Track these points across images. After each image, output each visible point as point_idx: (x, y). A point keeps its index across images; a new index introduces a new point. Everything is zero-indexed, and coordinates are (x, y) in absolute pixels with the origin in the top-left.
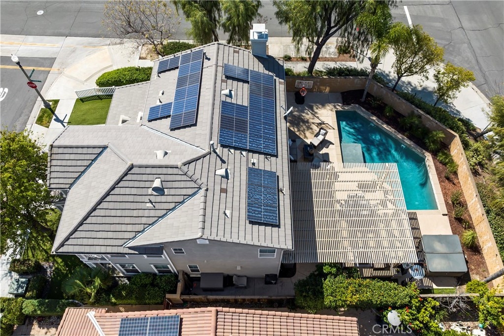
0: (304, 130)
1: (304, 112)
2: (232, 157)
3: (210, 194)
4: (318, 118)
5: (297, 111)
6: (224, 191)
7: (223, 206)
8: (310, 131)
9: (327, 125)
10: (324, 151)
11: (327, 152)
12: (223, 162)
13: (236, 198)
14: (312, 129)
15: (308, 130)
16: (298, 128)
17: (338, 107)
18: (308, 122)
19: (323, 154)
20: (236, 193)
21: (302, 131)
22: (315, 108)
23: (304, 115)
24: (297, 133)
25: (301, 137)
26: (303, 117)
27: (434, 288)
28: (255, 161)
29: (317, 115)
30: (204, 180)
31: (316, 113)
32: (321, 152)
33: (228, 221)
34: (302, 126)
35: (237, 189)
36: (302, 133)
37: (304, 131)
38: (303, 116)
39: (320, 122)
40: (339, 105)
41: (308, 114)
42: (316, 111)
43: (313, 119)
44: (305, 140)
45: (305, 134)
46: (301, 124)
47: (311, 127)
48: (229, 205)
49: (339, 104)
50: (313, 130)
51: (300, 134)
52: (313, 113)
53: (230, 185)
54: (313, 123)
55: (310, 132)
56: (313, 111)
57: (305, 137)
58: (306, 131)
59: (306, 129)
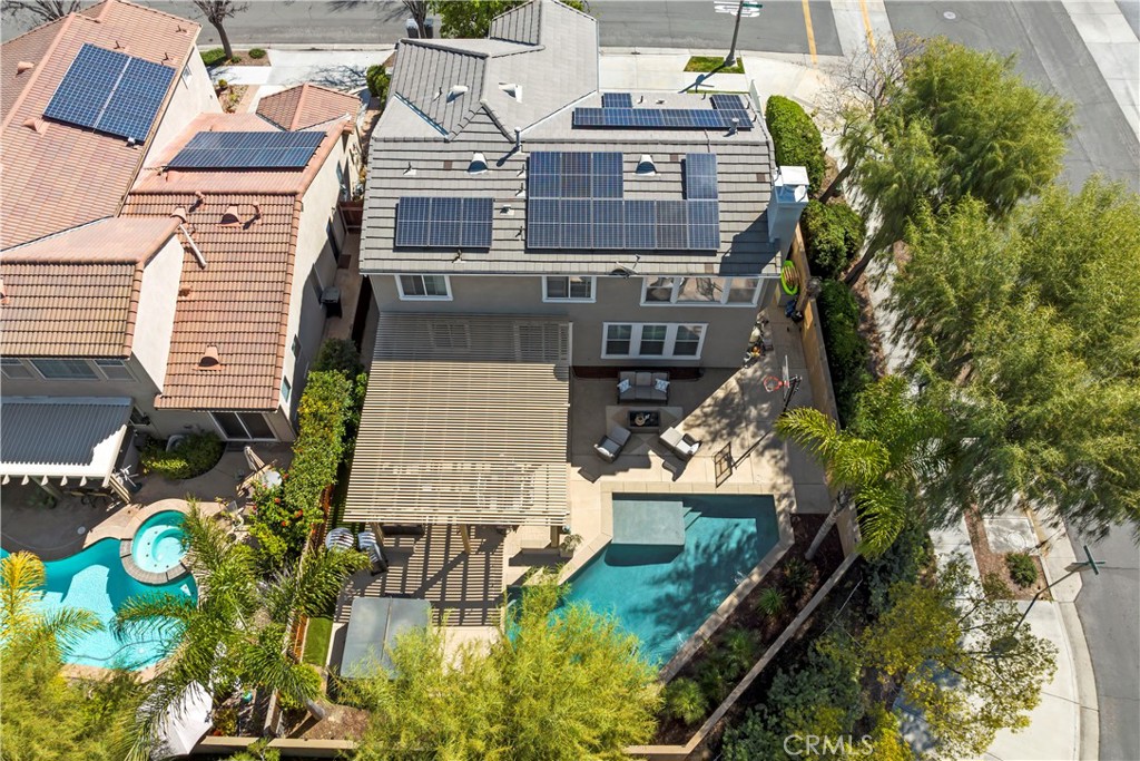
0: (710, 426)
1: (758, 428)
2: (512, 175)
3: (440, 146)
4: (747, 455)
5: (759, 414)
6: (448, 165)
7: (422, 165)
8: (708, 438)
10: (656, 460)
11: (653, 465)
12: (501, 162)
13: (437, 184)
14: (713, 440)
15: (711, 433)
16: (712, 413)
17: (785, 503)
18: (732, 433)
19: (647, 456)
20: (446, 184)
22: (777, 452)
23: (752, 428)
24: (698, 412)
25: (689, 418)
26: (743, 425)
27: (334, 625)
28: (511, 213)
29: (753, 454)
30: (462, 136)
31: (761, 454)
32: (651, 453)
33: (399, 173)
34: (719, 422)
35: (454, 184)
36: (698, 422)
37: (705, 424)
38: (747, 426)
39: (735, 460)
40: (791, 505)
41: (754, 436)
42: (767, 454)
43: (742, 446)
45: (699, 425)
46: (725, 421)
47: (719, 440)
48: (425, 174)
49: (794, 507)
50: (710, 445)
51: (698, 417)
52: (760, 447)
53: (459, 174)
54: (729, 444)
56: (766, 447)
57: (690, 426)
58: (707, 428)
59: (712, 429)
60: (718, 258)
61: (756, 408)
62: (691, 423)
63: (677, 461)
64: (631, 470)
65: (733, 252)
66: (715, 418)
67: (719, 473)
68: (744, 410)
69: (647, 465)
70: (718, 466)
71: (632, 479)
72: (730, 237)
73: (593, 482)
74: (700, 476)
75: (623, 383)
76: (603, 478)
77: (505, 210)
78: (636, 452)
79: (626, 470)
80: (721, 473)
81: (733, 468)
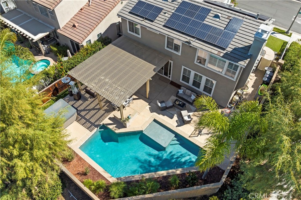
4: (207, 134)
12: (173, 1)
13: (151, 1)
20: (154, 1)
25: (196, 113)
35: (156, 2)
53: (159, 0)
58: (199, 119)
60: (225, 52)
62: (195, 115)
63: (182, 122)
64: (165, 116)
65: (231, 52)
67: (193, 133)
69: (172, 118)
70: (195, 131)
71: (163, 119)
72: (233, 47)
73: (151, 112)
74: (186, 131)
75: (181, 90)
76: (155, 113)
77: (165, 13)
78: (171, 112)
79: (164, 115)
80: (194, 134)
81: (200, 135)
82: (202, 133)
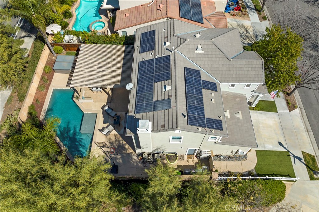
2: (163, 53)
3: (172, 34)
4: (104, 152)
5: (118, 159)
6: (166, 37)
7: (166, 32)
9: (99, 146)
11: (104, 124)
13: (160, 37)
16: (120, 143)
21: (117, 141)
24: (121, 139)
25: (119, 136)
28: (151, 56)
29: (104, 154)
30: (176, 38)
31: (104, 157)
32: (108, 124)
33: (163, 28)
34: (116, 145)
35: (160, 40)
37: (116, 140)
44: (116, 133)
46: (116, 147)
47: (110, 144)
48: (163, 33)
50: (109, 142)
51: (119, 138)
53: (163, 41)
54: (108, 147)
55: (111, 140)
57: (115, 136)
58: (114, 141)
59: (114, 143)
60: (133, 115)
61: (120, 158)
62: (117, 136)
64: (103, 118)
65: (135, 119)
66: (118, 144)
68: (120, 153)
70: (102, 143)
73: (101, 108)
76: (102, 111)
77: (152, 54)
78: (109, 119)
80: (99, 144)
81: (100, 148)
82: (102, 149)
